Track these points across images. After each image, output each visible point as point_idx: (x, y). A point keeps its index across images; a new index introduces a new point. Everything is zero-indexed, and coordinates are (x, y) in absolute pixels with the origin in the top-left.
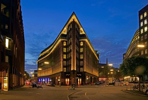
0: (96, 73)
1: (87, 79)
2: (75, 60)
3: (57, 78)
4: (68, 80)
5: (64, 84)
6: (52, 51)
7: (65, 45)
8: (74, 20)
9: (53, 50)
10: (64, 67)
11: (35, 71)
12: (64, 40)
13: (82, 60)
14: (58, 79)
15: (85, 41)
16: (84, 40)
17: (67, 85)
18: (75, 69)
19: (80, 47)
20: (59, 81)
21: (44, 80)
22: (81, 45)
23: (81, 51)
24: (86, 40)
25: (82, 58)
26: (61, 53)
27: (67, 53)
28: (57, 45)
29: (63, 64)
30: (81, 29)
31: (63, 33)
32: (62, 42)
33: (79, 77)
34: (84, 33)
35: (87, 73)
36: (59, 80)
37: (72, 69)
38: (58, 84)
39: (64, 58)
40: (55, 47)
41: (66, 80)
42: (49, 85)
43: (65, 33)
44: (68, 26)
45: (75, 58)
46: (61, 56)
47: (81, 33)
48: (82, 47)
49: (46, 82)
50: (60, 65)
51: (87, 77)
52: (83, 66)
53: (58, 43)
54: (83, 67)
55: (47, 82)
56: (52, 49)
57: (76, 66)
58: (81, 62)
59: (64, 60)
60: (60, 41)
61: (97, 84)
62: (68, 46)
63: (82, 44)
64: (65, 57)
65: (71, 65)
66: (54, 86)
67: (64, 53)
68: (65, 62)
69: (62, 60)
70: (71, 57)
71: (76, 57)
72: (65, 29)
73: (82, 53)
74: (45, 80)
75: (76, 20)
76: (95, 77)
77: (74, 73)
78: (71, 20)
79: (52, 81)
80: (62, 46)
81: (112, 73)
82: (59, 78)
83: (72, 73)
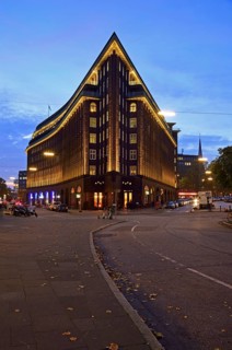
0: (170, 180)
1: (147, 193)
2: (117, 147)
3: (73, 191)
4: (101, 197)
5: (89, 205)
6: (62, 125)
7: (93, 110)
8: (114, 52)
9: (65, 122)
10: (90, 163)
11: (22, 174)
12: (91, 98)
13: (135, 147)
14: (76, 193)
15: (141, 102)
16: (139, 98)
17: (97, 209)
18: (117, 170)
19: (129, 115)
20: (78, 200)
21: (42, 197)
22: (132, 111)
23: (132, 126)
24: (144, 99)
25: (133, 141)
26: (84, 129)
27: (97, 131)
28: (74, 110)
29: (88, 156)
30: (133, 72)
31: (89, 81)
32: (87, 103)
33: (128, 188)
34: (138, 82)
35: (147, 178)
36: (78, 196)
37: (110, 169)
38: (76, 206)
39: (91, 142)
40: (70, 115)
41: (96, 197)
42: (53, 210)
43: (95, 83)
44: (102, 66)
45: (117, 142)
46: (84, 136)
47: (131, 83)
48: (134, 115)
49: (47, 202)
50: (82, 158)
51: (146, 188)
52: (137, 161)
53: (76, 107)
54: (135, 163)
55: (50, 201)
56: (62, 119)
57: (120, 161)
58: (133, 153)
59: (91, 146)
60: (81, 101)
61: (171, 208)
62: (100, 114)
63: (133, 109)
64: (93, 141)
65: (106, 159)
66: (66, 211)
67: (92, 130)
68: (93, 152)
69: (85, 146)
70: (106, 141)
71: (120, 140)
72: (95, 72)
73: (135, 130)
74: (45, 195)
75: (120, 53)
76: (168, 189)
77: (114, 180)
78: (109, 53)
79: (61, 199)
80: (87, 114)
81: (210, 179)
82: (79, 190)
83: (109, 177)
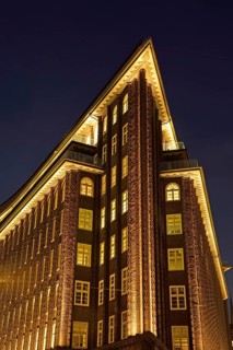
7: (86, 192)
8: (142, 74)
12: (84, 168)
13: (182, 278)
15: (190, 182)
16: (185, 174)
19: (163, 207)
22: (169, 198)
23: (171, 232)
24: (197, 178)
25: (176, 265)
27: (94, 238)
30: (168, 127)
32: (75, 178)
39: (79, 262)
43: (91, 140)
48: (176, 207)
50: (54, 301)
52: (188, 313)
58: (176, 291)
59: (79, 273)
62: (104, 201)
63: (173, 194)
64: (83, 260)
67: (82, 236)
68: (84, 287)
69: (66, 272)
73: (178, 241)
78: (129, 77)
80: (73, 200)
